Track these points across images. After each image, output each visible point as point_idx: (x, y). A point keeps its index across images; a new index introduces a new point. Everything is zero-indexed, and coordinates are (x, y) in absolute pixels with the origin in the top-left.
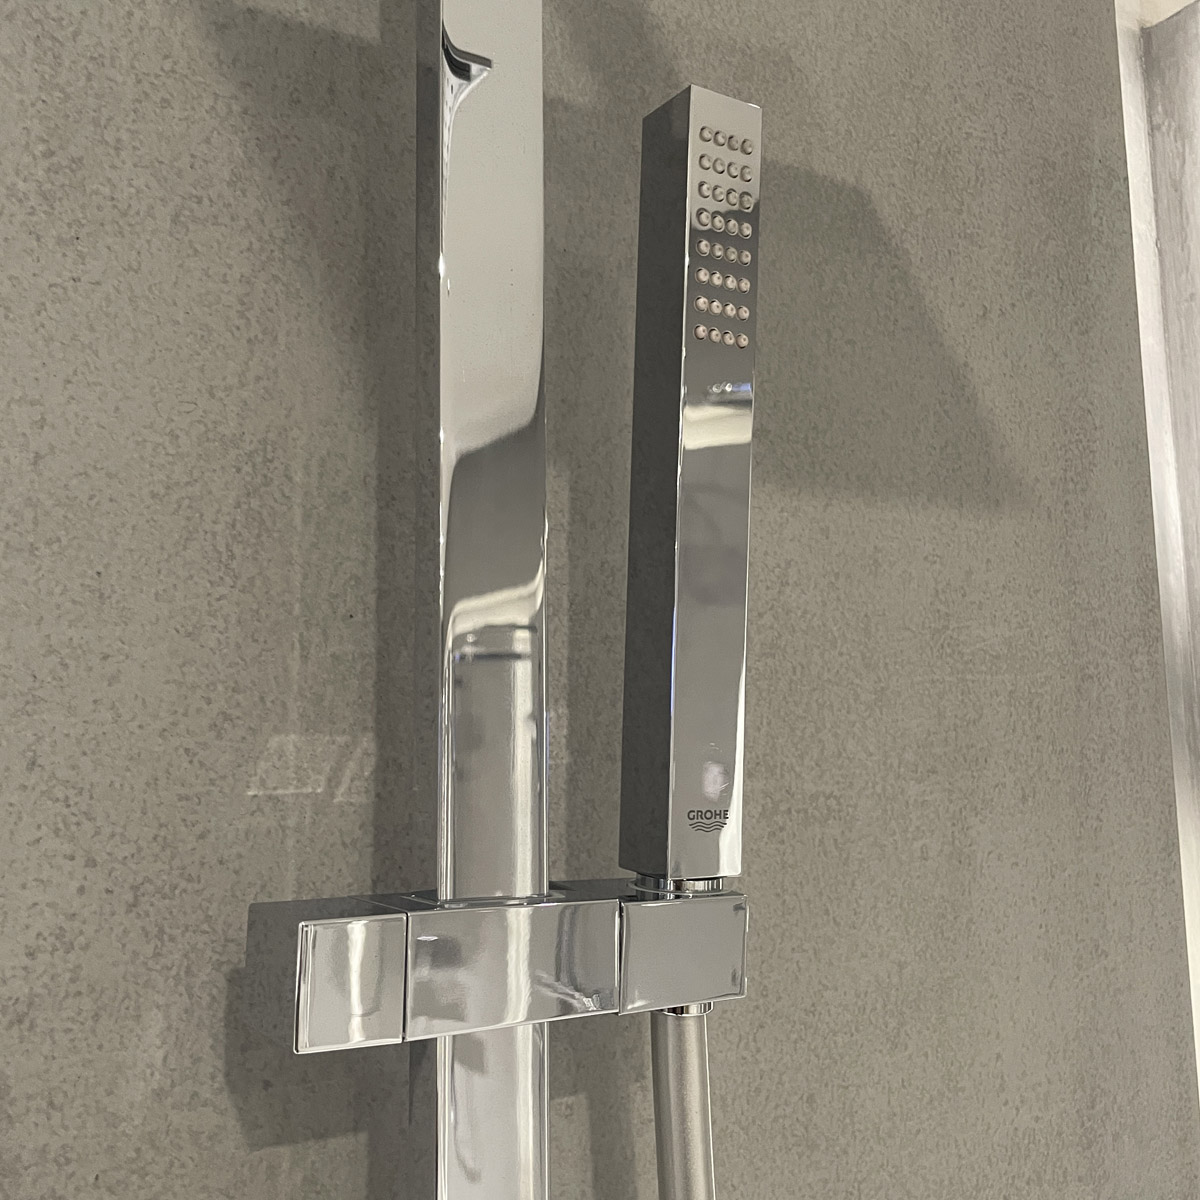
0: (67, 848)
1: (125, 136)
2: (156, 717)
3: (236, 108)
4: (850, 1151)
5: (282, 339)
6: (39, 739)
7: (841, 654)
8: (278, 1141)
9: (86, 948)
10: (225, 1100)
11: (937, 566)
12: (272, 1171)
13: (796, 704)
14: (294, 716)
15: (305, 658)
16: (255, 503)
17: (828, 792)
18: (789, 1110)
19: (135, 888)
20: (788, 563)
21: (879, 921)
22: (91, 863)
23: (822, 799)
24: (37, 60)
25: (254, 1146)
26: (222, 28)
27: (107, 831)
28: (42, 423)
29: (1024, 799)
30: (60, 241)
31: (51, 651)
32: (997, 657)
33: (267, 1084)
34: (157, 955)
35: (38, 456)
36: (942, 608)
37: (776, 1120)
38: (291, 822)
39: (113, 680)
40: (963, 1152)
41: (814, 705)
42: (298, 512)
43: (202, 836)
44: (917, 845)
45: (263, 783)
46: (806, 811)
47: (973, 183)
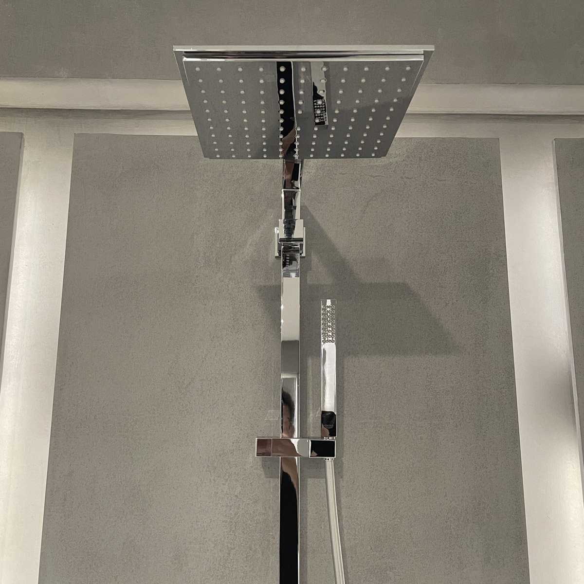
0: (238, 427)
1: (245, 313)
2: (250, 407)
3: (262, 304)
4: (397, 502)
5: (270, 342)
6: (234, 410)
7: (397, 392)
8: (271, 477)
9: (241, 443)
10: (262, 469)
11: (428, 370)
12: (270, 482)
13: (383, 403)
14: (272, 406)
15: (274, 396)
16: (265, 370)
17: (392, 423)
18: (379, 490)
19: (247, 434)
20: (382, 372)
21: (407, 452)
22: (241, 430)
23: (390, 424)
24: (232, 304)
25: (267, 478)
26: (260, 291)
27: (243, 425)
28: (233, 362)
29: (457, 426)
30: (236, 333)
31: (235, 397)
32: (448, 391)
33: (269, 468)
34: (251, 445)
35: (233, 367)
36: (429, 380)
37: (376, 492)
38: (272, 425)
39: (244, 401)
40: (432, 508)
41: (389, 404)
42: (273, 372)
43: (258, 426)
44: (420, 436)
45: (267, 418)
46: (386, 427)
47: (443, 272)
